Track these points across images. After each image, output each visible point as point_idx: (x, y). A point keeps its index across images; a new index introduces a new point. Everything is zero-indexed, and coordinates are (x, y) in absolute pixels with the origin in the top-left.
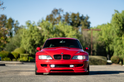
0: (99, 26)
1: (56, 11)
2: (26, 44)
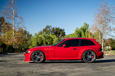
0: (69, 34)
1: (48, 27)
2: (34, 44)
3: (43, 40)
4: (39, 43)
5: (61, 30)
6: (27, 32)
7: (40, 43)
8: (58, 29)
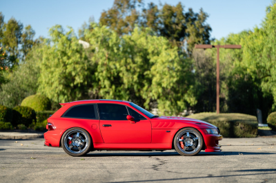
0: (233, 35)
2: (50, 84)
3: (96, 65)
4: (73, 80)
5: (190, 17)
6: (23, 31)
7: (78, 80)
8: (177, 12)
